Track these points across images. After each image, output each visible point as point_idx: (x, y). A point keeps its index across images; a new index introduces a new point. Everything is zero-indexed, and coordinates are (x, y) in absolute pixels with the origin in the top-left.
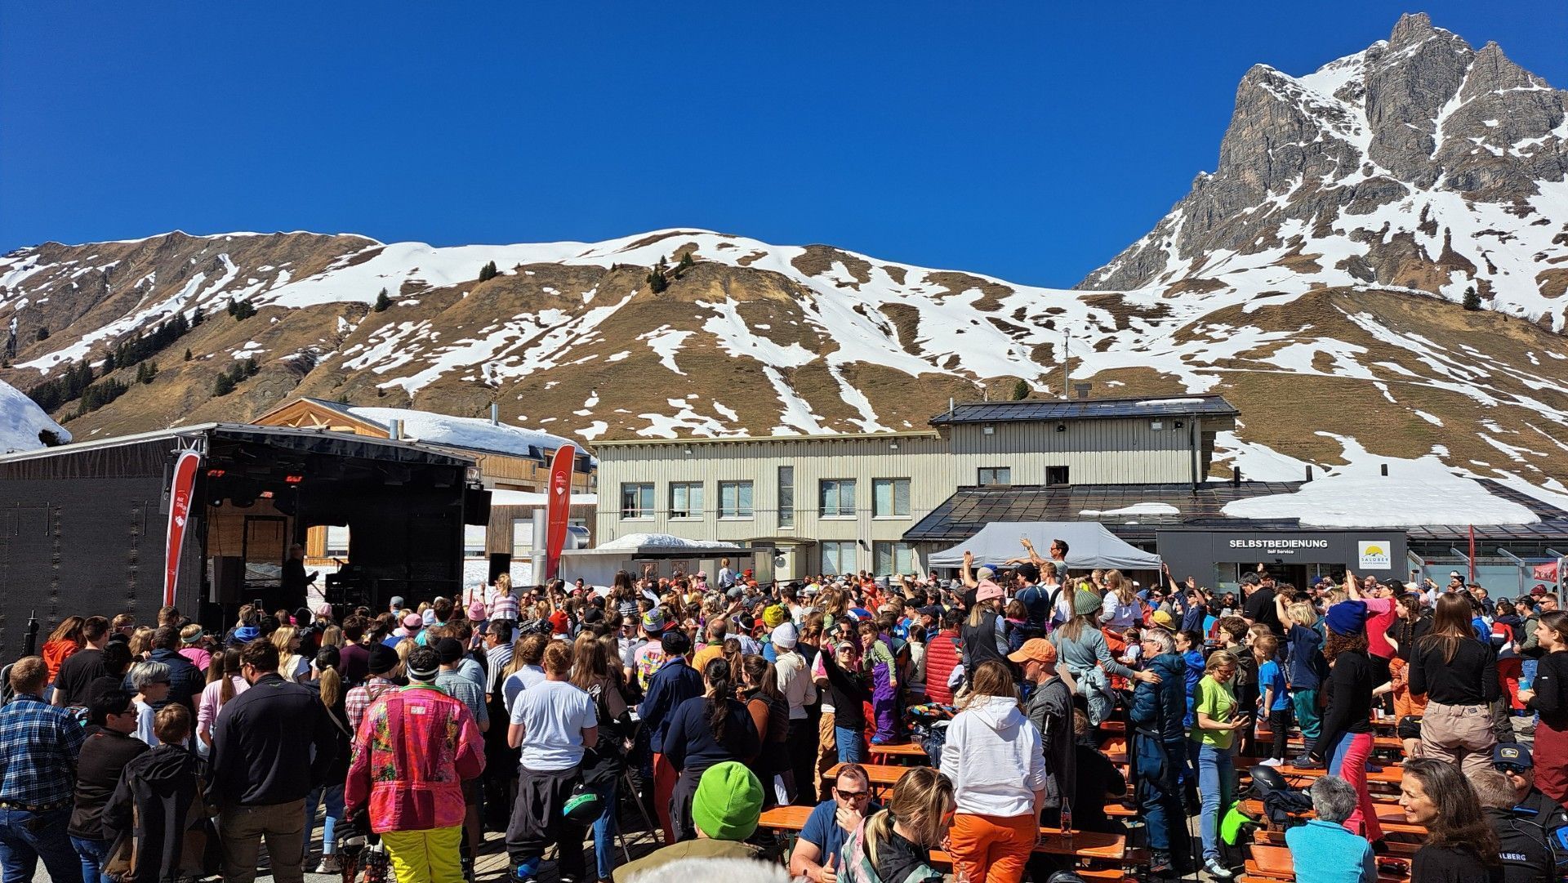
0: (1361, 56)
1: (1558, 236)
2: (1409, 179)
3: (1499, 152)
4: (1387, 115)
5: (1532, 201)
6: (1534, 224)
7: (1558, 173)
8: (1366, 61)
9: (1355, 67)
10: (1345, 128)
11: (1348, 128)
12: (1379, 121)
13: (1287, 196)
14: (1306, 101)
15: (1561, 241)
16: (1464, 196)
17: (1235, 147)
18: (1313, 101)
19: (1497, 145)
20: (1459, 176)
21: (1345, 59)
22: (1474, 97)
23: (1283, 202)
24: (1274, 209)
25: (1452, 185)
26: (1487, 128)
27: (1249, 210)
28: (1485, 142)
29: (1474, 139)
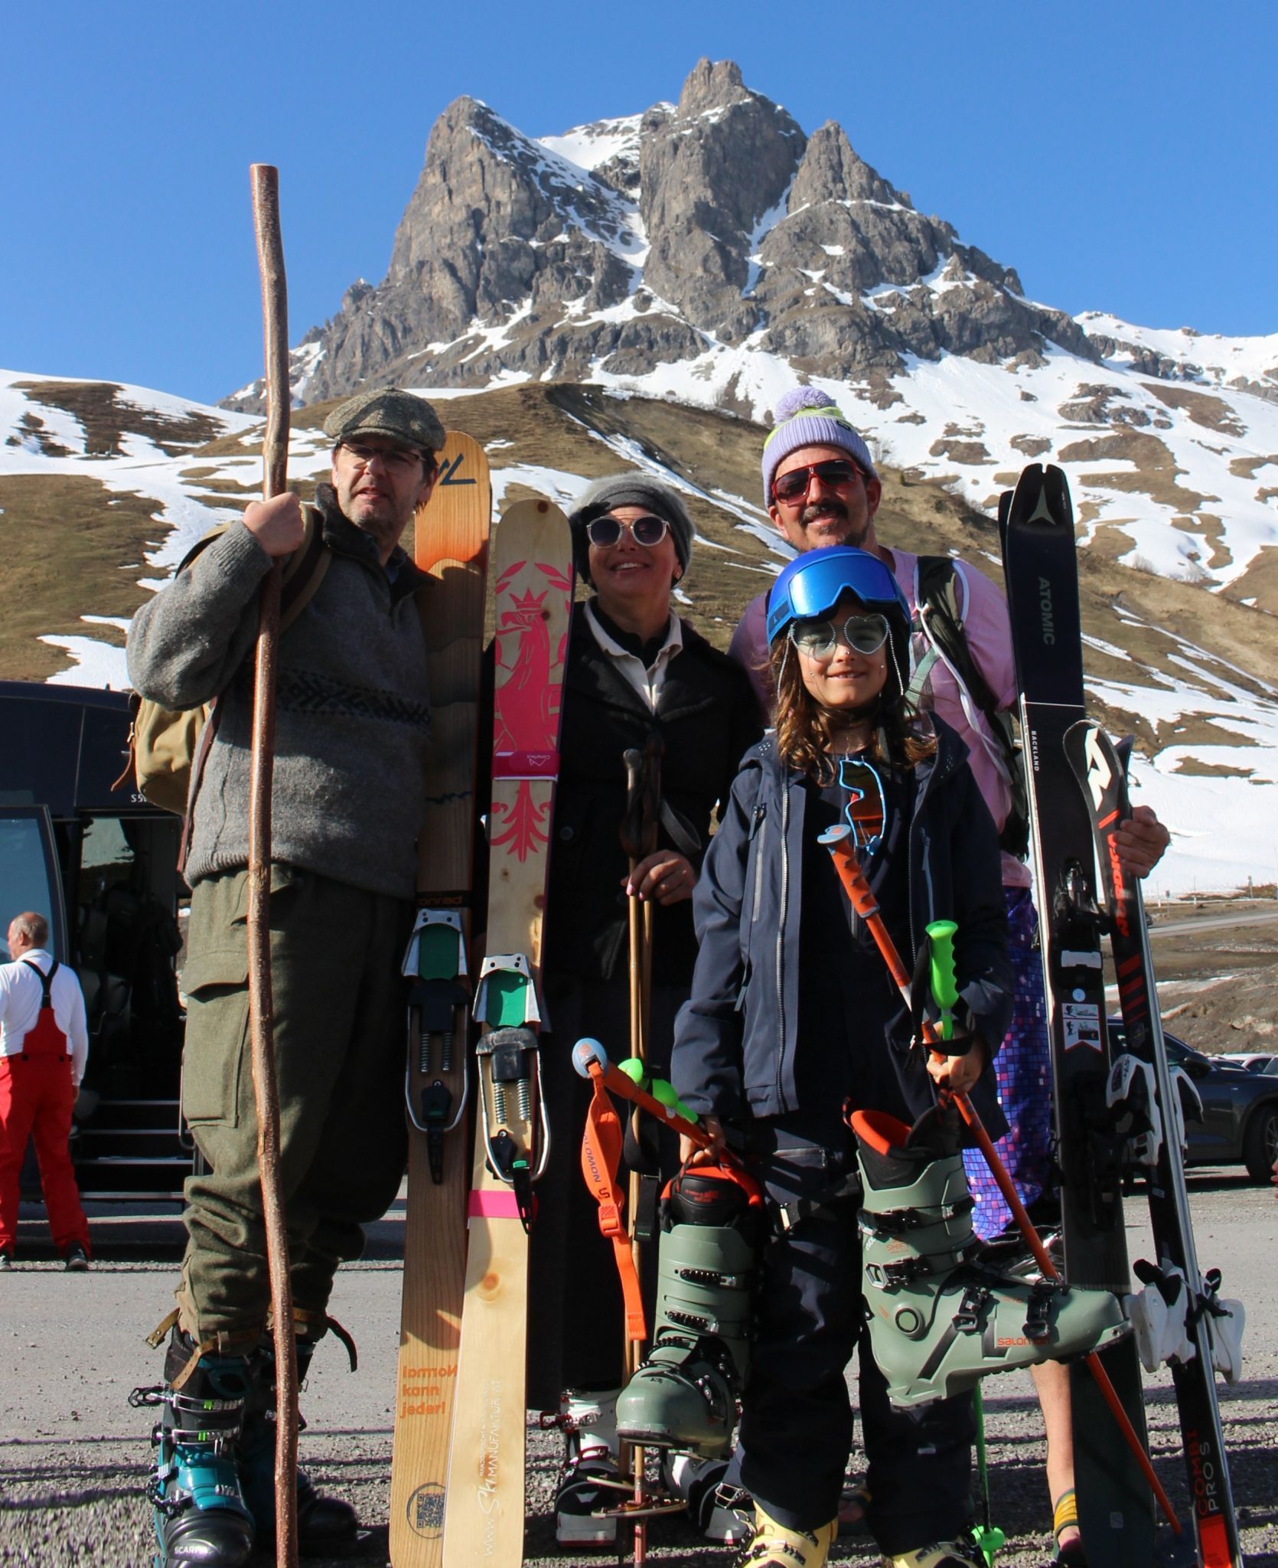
0: (635, 121)
1: (938, 443)
2: (708, 325)
3: (847, 298)
4: (673, 214)
5: (898, 383)
6: (901, 420)
7: (932, 345)
8: (642, 130)
9: (625, 138)
10: (605, 227)
11: (612, 230)
12: (662, 221)
13: (503, 330)
14: (544, 172)
15: (942, 453)
16: (794, 364)
17: (418, 235)
18: (554, 174)
19: (844, 287)
20: (786, 328)
21: (611, 123)
22: (807, 205)
23: (496, 338)
24: (481, 348)
25: (775, 345)
26: (828, 256)
27: (438, 348)
28: (825, 279)
29: (808, 273)
